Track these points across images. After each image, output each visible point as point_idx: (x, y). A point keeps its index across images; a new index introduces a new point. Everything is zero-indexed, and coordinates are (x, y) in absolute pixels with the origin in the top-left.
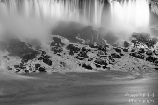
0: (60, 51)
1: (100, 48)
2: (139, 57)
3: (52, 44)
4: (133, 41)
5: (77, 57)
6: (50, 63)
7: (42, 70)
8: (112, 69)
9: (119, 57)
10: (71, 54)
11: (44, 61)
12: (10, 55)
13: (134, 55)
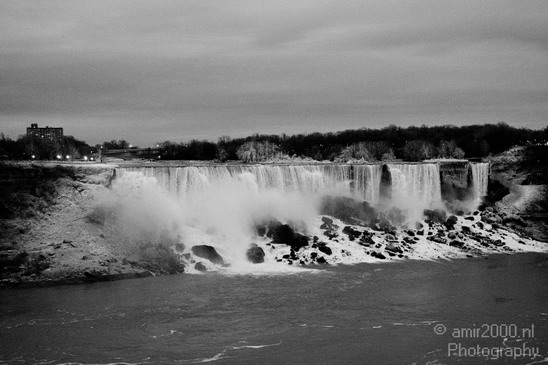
0: (335, 236)
1: (387, 231)
2: (439, 242)
3: (322, 227)
4: (426, 221)
5: (361, 244)
6: (328, 251)
7: (322, 260)
8: (411, 257)
9: (414, 243)
10: (352, 239)
11: (321, 249)
12: (274, 242)
13: (432, 239)
